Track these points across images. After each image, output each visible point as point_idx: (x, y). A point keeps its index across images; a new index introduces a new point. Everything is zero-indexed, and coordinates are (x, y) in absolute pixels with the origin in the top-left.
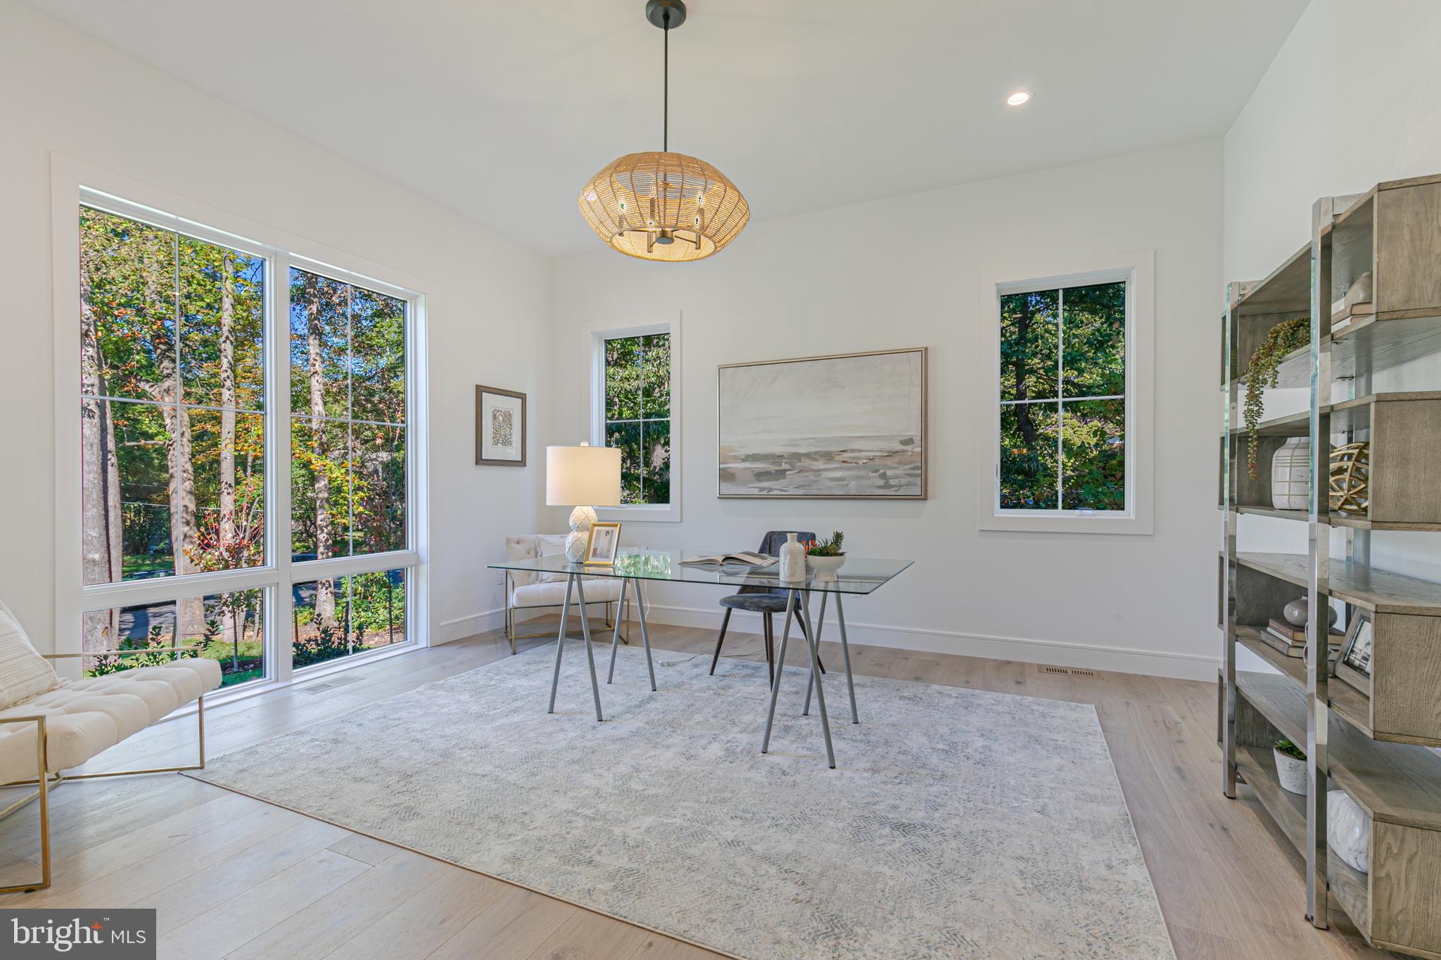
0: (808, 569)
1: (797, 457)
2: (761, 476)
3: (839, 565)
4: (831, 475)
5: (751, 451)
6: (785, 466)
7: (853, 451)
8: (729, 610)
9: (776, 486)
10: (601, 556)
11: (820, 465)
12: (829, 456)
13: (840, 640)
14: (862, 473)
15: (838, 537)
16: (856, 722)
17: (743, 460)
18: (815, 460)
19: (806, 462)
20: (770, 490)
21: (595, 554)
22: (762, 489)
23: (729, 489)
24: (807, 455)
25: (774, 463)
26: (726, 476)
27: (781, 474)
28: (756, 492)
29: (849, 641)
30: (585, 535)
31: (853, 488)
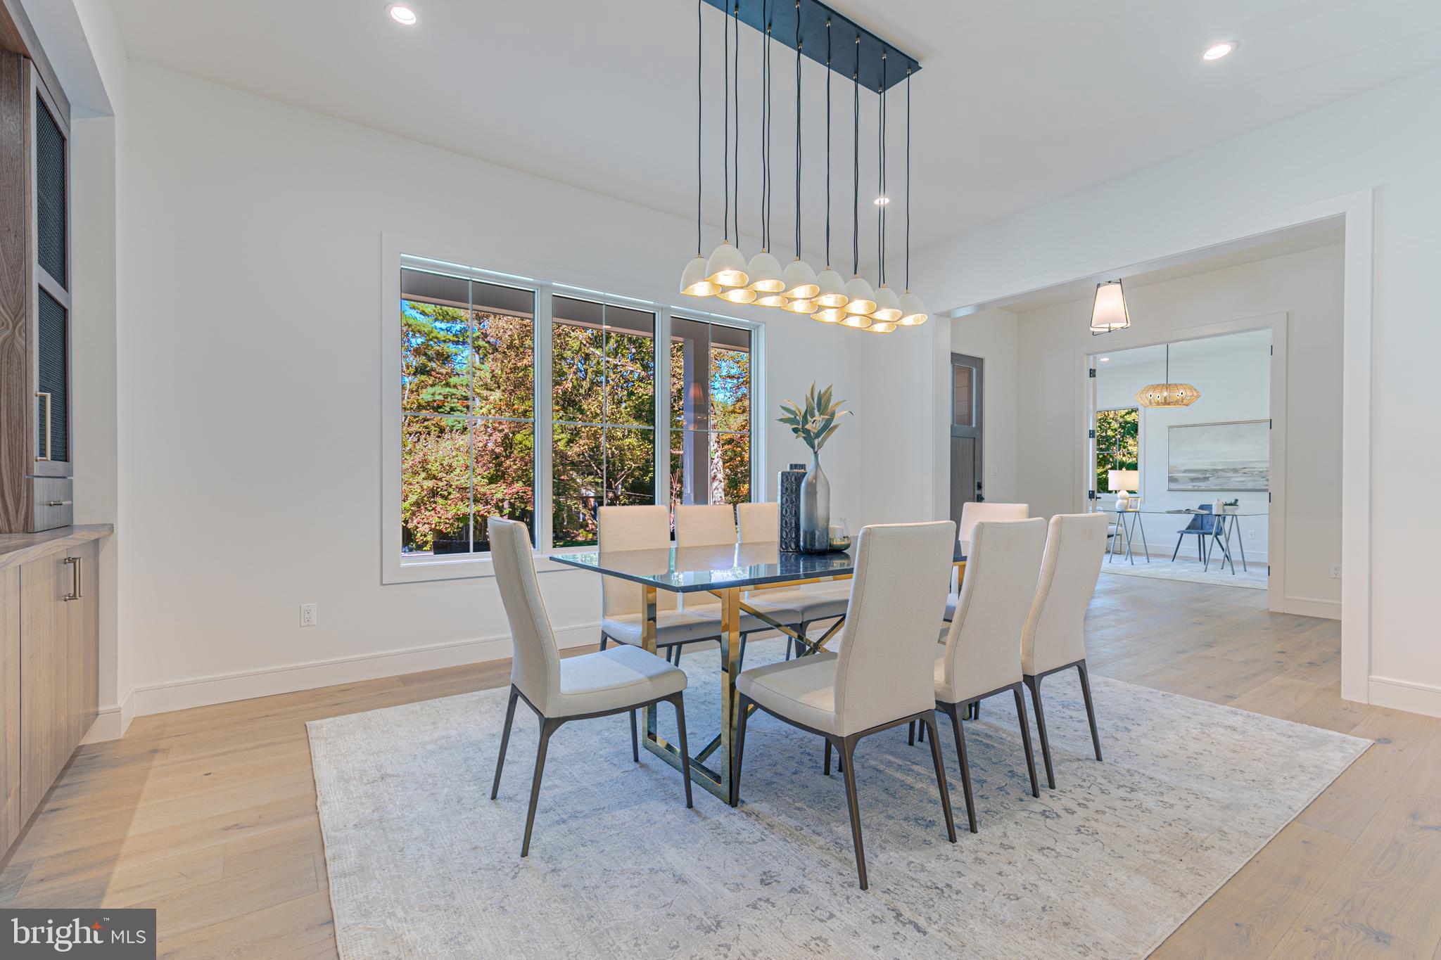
0: (1224, 511)
1: (1217, 471)
2: (1193, 480)
3: (1236, 509)
4: (1237, 480)
5: (1188, 468)
6: (1208, 475)
7: (1250, 468)
8: (1182, 535)
9: (1203, 485)
10: (1133, 508)
11: (1230, 474)
12: (1235, 471)
13: (1241, 559)
14: (1256, 478)
15: (1236, 500)
16: (1245, 571)
17: (1183, 472)
18: (1227, 472)
19: (1221, 473)
20: (1199, 487)
21: (1130, 507)
22: (1195, 486)
23: (1173, 486)
24: (1222, 470)
25: (1202, 474)
26: (1171, 480)
27: (1206, 479)
28: (1191, 487)
29: (1246, 560)
30: (1126, 501)
31: (1250, 486)
